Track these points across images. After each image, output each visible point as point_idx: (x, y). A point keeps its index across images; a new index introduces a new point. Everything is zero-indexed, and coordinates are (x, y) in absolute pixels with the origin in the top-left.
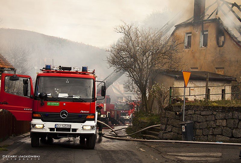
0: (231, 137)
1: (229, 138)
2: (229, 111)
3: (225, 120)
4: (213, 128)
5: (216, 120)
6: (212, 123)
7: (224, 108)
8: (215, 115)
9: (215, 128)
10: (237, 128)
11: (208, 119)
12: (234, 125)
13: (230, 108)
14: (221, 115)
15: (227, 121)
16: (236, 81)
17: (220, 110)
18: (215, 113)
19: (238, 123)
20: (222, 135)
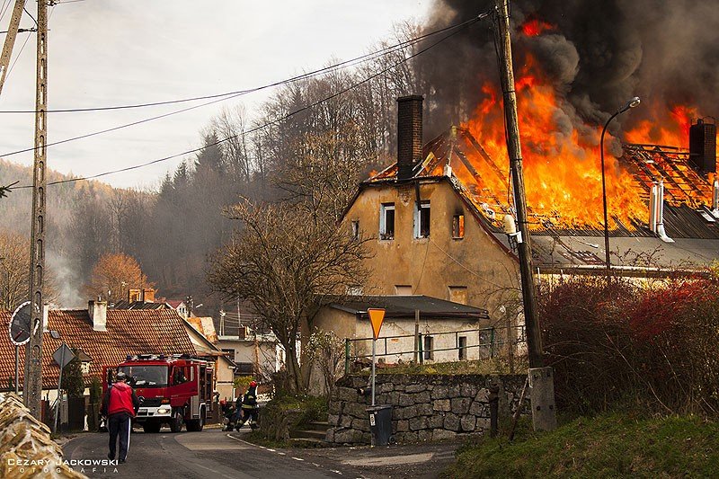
0: (458, 432)
1: (455, 434)
2: (454, 384)
3: (448, 401)
4: (428, 416)
5: (433, 400)
6: (426, 406)
7: (446, 378)
8: (431, 392)
9: (431, 416)
10: (468, 413)
11: (418, 400)
12: (464, 408)
13: (456, 377)
14: (441, 391)
15: (451, 403)
16: (488, 318)
17: (440, 382)
18: (430, 388)
19: (471, 403)
20: (442, 428)
